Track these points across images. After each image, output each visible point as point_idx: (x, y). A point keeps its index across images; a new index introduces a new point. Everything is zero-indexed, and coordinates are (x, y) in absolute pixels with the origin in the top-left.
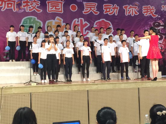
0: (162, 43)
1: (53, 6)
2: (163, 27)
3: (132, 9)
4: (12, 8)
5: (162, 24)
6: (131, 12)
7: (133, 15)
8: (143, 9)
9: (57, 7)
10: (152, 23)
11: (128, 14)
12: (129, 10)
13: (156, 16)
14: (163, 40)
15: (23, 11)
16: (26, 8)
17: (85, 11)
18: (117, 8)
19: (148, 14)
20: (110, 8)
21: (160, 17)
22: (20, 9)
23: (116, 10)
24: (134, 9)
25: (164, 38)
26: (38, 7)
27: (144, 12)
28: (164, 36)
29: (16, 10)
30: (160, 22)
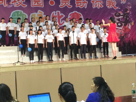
0: (122, 29)
1: (36, 2)
2: (122, 17)
4: (3, 4)
5: (121, 14)
6: (97, 5)
7: (98, 7)
8: (107, 2)
9: (39, 3)
10: (114, 14)
11: (94, 7)
13: (116, 8)
14: (122, 27)
15: (12, 6)
16: (14, 3)
17: (61, 5)
18: (86, 2)
19: (111, 7)
20: (80, 3)
21: (120, 8)
22: (9, 4)
24: (99, 3)
25: (123, 25)
26: (23, 3)
27: (107, 5)
28: (123, 24)
29: (6, 5)
30: (120, 13)
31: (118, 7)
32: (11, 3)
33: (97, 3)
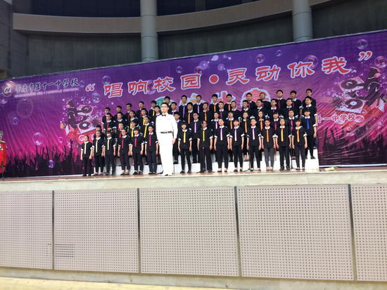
0: (360, 112)
1: (188, 81)
2: (362, 87)
3: (304, 68)
4: (144, 90)
5: (359, 83)
6: (301, 72)
7: (304, 75)
8: (323, 63)
9: (193, 82)
10: (340, 84)
11: (295, 75)
12: (298, 69)
13: (346, 71)
14: (361, 108)
15: (154, 92)
16: (157, 88)
17: (229, 81)
18: (277, 70)
19: (332, 71)
21: (355, 71)
22: (151, 90)
23: (275, 72)
24: (306, 67)
25: (364, 104)
26: (170, 85)
27: (324, 69)
28: (364, 102)
29: (147, 91)
30: (357, 80)
31: (350, 70)
32: (154, 88)
33: (301, 68)
